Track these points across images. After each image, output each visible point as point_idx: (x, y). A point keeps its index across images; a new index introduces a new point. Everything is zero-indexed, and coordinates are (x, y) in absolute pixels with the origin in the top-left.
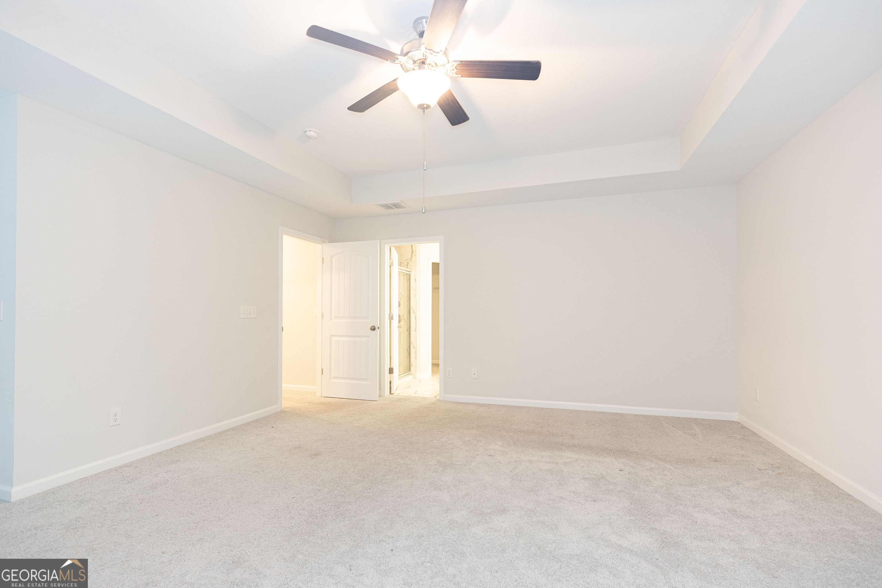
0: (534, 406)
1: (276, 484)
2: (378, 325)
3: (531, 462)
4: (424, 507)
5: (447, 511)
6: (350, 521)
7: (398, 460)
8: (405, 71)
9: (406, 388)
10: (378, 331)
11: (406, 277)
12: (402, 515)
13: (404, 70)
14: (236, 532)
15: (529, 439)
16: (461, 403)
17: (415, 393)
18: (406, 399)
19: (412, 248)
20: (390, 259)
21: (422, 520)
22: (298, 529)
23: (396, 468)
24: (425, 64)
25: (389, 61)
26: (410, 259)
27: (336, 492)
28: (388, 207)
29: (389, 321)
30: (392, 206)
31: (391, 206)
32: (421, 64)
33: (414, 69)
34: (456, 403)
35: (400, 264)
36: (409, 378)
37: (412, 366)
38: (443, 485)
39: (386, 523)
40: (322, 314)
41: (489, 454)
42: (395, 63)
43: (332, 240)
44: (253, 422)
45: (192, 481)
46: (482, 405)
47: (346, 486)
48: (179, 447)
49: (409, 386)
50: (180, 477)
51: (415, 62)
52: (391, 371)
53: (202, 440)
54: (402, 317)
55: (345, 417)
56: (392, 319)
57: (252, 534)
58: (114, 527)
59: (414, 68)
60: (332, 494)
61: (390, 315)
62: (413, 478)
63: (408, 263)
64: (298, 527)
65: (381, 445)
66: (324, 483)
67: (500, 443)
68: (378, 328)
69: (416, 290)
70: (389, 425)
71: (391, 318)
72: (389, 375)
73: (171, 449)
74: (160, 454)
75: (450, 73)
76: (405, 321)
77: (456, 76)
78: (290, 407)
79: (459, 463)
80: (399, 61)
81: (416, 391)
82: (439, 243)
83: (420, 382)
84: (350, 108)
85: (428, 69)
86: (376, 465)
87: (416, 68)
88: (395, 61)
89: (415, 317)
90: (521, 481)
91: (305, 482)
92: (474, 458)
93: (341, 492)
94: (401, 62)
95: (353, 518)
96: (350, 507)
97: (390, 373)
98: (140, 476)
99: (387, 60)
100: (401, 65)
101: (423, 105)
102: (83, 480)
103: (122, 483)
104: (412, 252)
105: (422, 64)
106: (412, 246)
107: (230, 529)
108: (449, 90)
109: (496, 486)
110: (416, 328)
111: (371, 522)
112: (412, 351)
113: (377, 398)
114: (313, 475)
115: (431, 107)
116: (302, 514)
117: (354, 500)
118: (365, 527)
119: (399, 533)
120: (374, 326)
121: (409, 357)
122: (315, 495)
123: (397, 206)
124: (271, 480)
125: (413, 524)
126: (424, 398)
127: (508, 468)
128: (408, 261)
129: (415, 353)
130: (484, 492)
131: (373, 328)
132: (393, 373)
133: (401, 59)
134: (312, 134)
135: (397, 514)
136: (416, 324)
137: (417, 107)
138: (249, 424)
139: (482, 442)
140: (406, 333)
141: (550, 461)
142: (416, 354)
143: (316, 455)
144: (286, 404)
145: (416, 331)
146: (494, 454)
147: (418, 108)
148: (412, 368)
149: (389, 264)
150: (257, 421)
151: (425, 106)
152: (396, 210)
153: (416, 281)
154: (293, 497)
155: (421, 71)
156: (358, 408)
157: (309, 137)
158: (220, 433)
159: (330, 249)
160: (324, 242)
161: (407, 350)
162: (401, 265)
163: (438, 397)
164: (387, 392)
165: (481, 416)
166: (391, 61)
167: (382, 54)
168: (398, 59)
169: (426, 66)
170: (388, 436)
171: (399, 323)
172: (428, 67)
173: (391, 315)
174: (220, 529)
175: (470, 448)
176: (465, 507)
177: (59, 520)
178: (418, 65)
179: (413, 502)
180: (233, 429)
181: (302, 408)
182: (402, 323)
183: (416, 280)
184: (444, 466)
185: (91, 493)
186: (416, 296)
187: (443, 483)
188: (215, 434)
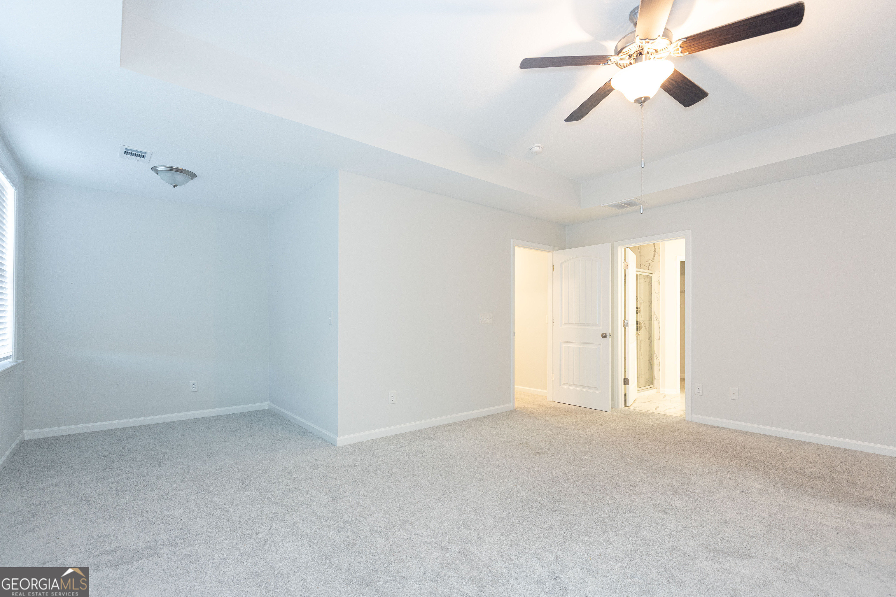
0: (831, 445)
1: (502, 471)
2: (610, 332)
3: (804, 511)
4: (643, 526)
5: (670, 536)
6: (563, 518)
7: (622, 474)
8: (621, 68)
9: (645, 402)
10: (610, 339)
11: (647, 280)
12: (616, 526)
13: (619, 67)
14: (467, 501)
15: (810, 483)
16: (714, 427)
17: (656, 409)
18: (643, 414)
19: (654, 246)
20: (625, 260)
21: (639, 537)
22: (516, 512)
23: (618, 481)
24: (642, 55)
25: (601, 64)
26: (652, 259)
27: (553, 490)
28: (620, 206)
29: (623, 328)
30: (625, 205)
31: (623, 204)
32: (638, 55)
33: (631, 64)
34: (708, 426)
35: (639, 266)
36: (651, 392)
37: (655, 379)
38: (670, 509)
39: (599, 529)
40: (553, 320)
41: (742, 490)
42: (608, 64)
43: (562, 247)
44: (490, 416)
45: (440, 455)
46: (746, 433)
47: (564, 486)
48: (433, 427)
49: (650, 401)
50: (432, 450)
51: (631, 56)
52: (626, 382)
53: (449, 425)
54: (643, 325)
55: (572, 423)
56: (628, 326)
57: (478, 506)
58: (389, 476)
59: (631, 62)
60: (549, 490)
61: (624, 322)
62: (636, 495)
63: (649, 264)
64: (516, 511)
65: (605, 456)
66: (543, 479)
67: (762, 481)
68: (610, 335)
69: (659, 294)
70: (618, 438)
71: (626, 325)
72: (623, 386)
73: (428, 428)
74: (420, 430)
75: (674, 54)
76: (646, 328)
77: (682, 55)
78: (522, 407)
79: (696, 491)
80: (612, 61)
81: (658, 407)
82: (684, 239)
83: (664, 398)
84: (566, 120)
85: (646, 59)
86: (597, 474)
87: (633, 61)
88: (608, 63)
89: (659, 324)
90: (782, 529)
91: (526, 475)
92: (718, 490)
93: (558, 491)
94: (614, 62)
95: (566, 517)
96: (564, 506)
97: (624, 384)
98: (407, 444)
99: (600, 64)
100: (616, 64)
101: (641, 98)
102: (374, 440)
103: (396, 447)
104: (655, 251)
105: (640, 55)
106: (654, 244)
107: (463, 498)
108: (676, 72)
109: (743, 526)
110: (659, 337)
111: (583, 525)
112: (655, 362)
113: (609, 409)
114: (534, 470)
115: (651, 98)
116: (520, 501)
117: (569, 500)
118: (577, 527)
119: (611, 542)
120: (605, 334)
121: (651, 368)
122: (534, 488)
123: (630, 204)
124: (498, 467)
125: (627, 538)
126: (666, 416)
127: (765, 510)
128: (650, 261)
129: (658, 365)
130: (724, 529)
131: (604, 335)
132: (628, 384)
133: (614, 59)
134: (537, 149)
135: (612, 525)
136: (660, 332)
137: (633, 102)
138: (486, 417)
139: (735, 475)
140: (648, 342)
141: (840, 516)
142: (660, 366)
143: (539, 453)
144: (518, 404)
145: (659, 339)
146: (748, 492)
147: (635, 102)
148: (655, 382)
149: (623, 267)
150: (493, 416)
151: (643, 99)
152: (630, 209)
153: (659, 284)
154: (515, 485)
155: (639, 64)
156: (588, 416)
157: (535, 153)
158: (463, 422)
159: (560, 256)
160: (554, 250)
161: (649, 361)
162: (641, 266)
163: (684, 417)
164: (622, 405)
165: (741, 445)
166: (603, 64)
167: (593, 61)
168: (610, 60)
169: (644, 56)
170: (615, 448)
171: (637, 330)
172: (646, 57)
173: (626, 322)
174: (456, 496)
175: (716, 478)
176: (694, 538)
177: (360, 464)
178: (635, 57)
179: (631, 518)
180: (473, 420)
181: (533, 410)
182: (642, 332)
183: (659, 282)
184: (676, 491)
185: (378, 450)
186: (659, 301)
187: (671, 507)
188: (459, 422)
